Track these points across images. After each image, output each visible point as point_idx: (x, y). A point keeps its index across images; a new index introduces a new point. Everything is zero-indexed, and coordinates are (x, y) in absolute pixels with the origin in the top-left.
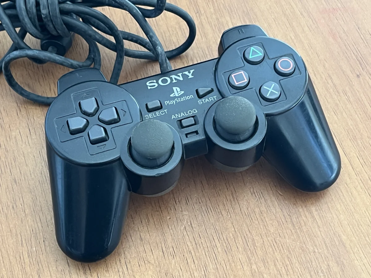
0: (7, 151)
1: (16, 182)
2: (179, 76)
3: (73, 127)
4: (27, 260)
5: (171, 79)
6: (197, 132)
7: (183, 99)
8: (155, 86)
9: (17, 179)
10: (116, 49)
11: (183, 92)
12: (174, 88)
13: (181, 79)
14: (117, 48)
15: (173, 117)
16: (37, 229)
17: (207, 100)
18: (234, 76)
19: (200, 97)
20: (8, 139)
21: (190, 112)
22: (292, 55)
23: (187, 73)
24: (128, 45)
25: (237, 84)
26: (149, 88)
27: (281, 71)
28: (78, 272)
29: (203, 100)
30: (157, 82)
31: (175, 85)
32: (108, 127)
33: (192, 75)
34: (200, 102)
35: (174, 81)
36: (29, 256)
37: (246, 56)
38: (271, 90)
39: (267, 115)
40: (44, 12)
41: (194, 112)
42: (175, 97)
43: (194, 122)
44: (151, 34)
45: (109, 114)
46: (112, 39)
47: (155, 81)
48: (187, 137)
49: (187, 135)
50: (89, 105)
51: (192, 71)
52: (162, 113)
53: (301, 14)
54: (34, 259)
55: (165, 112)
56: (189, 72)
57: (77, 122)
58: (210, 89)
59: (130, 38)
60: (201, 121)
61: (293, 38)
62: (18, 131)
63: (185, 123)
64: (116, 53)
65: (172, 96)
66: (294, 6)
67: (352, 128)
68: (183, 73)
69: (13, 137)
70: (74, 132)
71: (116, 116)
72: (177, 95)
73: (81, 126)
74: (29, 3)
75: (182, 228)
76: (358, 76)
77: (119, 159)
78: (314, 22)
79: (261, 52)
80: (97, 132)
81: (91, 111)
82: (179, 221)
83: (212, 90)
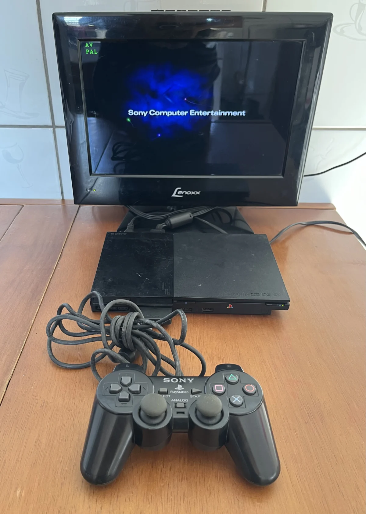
0: (77, 408)
2: (184, 380)
3: (112, 389)
4: (59, 474)
5: (179, 380)
6: (183, 413)
7: (181, 392)
8: (168, 381)
9: (75, 424)
10: (156, 364)
11: (183, 388)
12: (179, 385)
13: (185, 381)
15: (172, 400)
16: (73, 457)
17: (196, 396)
18: (216, 386)
19: (192, 393)
21: (184, 400)
23: (189, 379)
25: (216, 391)
26: (164, 381)
27: (247, 391)
28: (86, 491)
29: (194, 396)
30: (170, 380)
31: (180, 384)
32: (132, 395)
33: (192, 381)
34: (191, 396)
35: (180, 382)
36: (61, 472)
37: (227, 378)
38: (236, 399)
39: (230, 414)
40: (123, 330)
41: (186, 400)
42: (178, 390)
43: (184, 406)
44: (175, 354)
45: (135, 387)
46: (155, 357)
47: (169, 379)
48: (177, 414)
49: (178, 413)
50: (126, 380)
51: (192, 379)
52: (167, 396)
54: (63, 475)
55: (169, 396)
56: (191, 379)
57: (115, 387)
58: (199, 390)
59: (167, 360)
60: (188, 406)
61: (267, 390)
63: (178, 405)
64: (155, 367)
65: (176, 389)
66: (272, 373)
67: (295, 454)
68: (187, 379)
70: (111, 392)
71: (139, 389)
72: (179, 389)
73: (117, 390)
74: (117, 324)
75: (162, 485)
77: (131, 414)
78: (283, 384)
79: (237, 378)
80: (124, 395)
81: (126, 383)
82: (161, 479)
83: (201, 392)
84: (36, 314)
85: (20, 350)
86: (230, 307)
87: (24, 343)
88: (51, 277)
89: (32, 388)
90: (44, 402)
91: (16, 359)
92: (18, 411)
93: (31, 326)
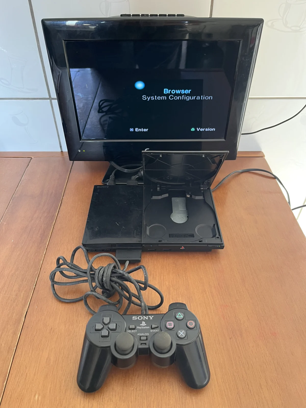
0: (74, 332)
1: (72, 346)
2: (147, 317)
3: (97, 328)
4: (63, 384)
5: (143, 318)
6: (146, 344)
7: (145, 328)
8: (135, 319)
9: (73, 344)
11: (146, 325)
12: (143, 322)
13: (147, 319)
14: (129, 299)
15: (138, 334)
16: (73, 370)
17: (154, 331)
18: (168, 323)
19: (152, 329)
20: (77, 327)
21: (146, 334)
22: (196, 321)
23: (150, 317)
24: (133, 299)
25: (168, 327)
26: (133, 319)
28: (81, 396)
29: (153, 330)
30: (137, 318)
31: (144, 321)
32: (110, 331)
33: (152, 318)
34: (151, 331)
35: (144, 319)
36: (65, 381)
37: (176, 316)
38: (181, 333)
39: (177, 344)
40: (104, 279)
41: (147, 334)
42: (142, 326)
43: (146, 339)
44: (141, 297)
45: (112, 326)
47: (136, 317)
48: (141, 345)
49: (141, 344)
50: (106, 320)
51: (152, 317)
52: (134, 331)
53: (212, 304)
54: (66, 384)
55: (136, 331)
56: (151, 317)
57: (99, 326)
58: (157, 326)
59: (136, 297)
60: (149, 339)
61: (206, 313)
62: (82, 324)
63: (142, 338)
64: (128, 301)
65: (141, 325)
66: (210, 300)
67: (222, 362)
69: (79, 326)
70: (96, 330)
71: (115, 328)
72: (143, 325)
73: (100, 328)
74: (100, 274)
75: (132, 389)
76: (230, 339)
77: (109, 347)
78: (217, 309)
79: (182, 316)
80: (105, 332)
81: (106, 322)
82: (132, 385)
83: (158, 327)
84: (44, 256)
85: (33, 286)
86: (183, 248)
87: (36, 280)
88: (54, 223)
89: (43, 317)
90: (52, 328)
91: (31, 294)
92: (34, 336)
93: (41, 266)
